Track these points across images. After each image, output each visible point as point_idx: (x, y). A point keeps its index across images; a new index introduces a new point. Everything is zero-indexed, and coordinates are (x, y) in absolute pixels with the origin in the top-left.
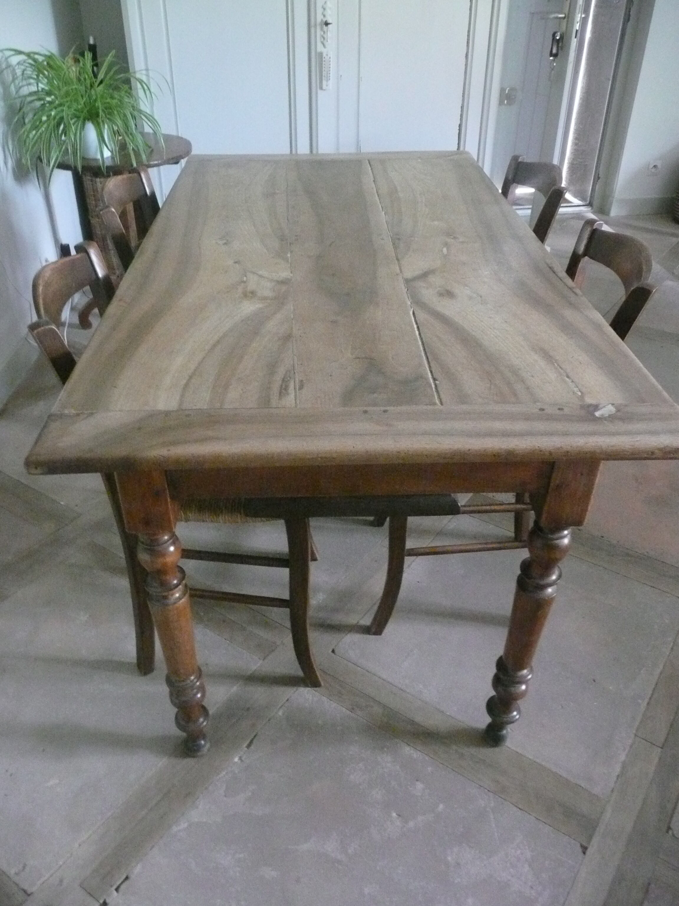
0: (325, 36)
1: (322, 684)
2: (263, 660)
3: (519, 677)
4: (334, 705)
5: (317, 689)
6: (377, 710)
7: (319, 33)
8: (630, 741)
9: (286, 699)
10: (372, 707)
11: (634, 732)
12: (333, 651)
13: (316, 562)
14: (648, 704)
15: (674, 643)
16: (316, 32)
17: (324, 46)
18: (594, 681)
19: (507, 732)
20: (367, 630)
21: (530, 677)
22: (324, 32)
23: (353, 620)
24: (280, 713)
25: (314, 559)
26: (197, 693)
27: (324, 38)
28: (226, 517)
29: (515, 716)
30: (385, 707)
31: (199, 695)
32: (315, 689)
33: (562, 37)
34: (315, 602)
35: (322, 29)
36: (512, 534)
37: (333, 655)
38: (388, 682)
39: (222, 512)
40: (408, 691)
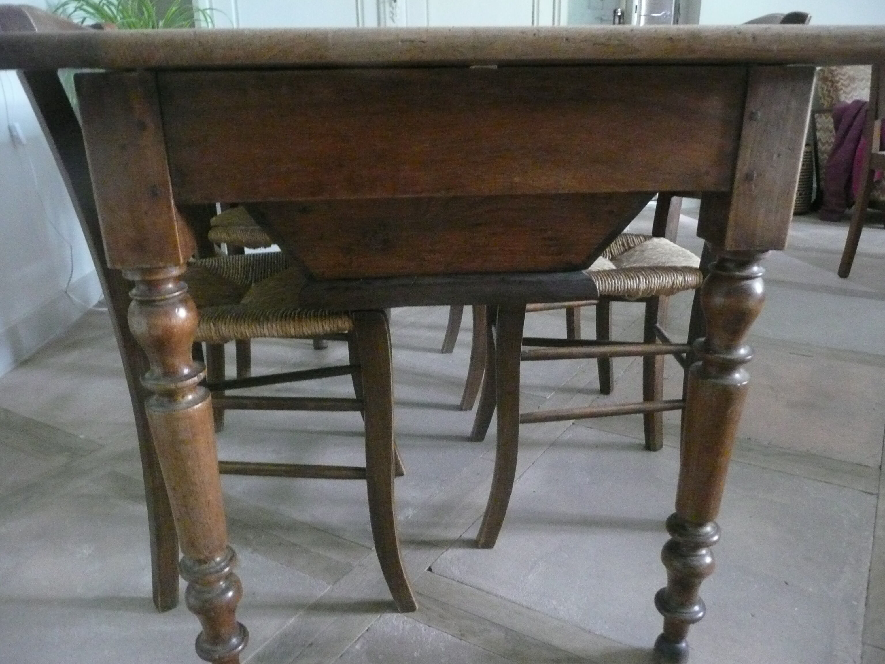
0: (394, 12)
1: (417, 607)
2: (333, 585)
3: (700, 536)
4: (434, 632)
5: (411, 614)
6: (497, 635)
7: (388, 9)
8: (859, 652)
9: (367, 629)
10: (490, 631)
11: (861, 639)
12: (430, 569)
13: (401, 478)
14: (866, 605)
15: (874, 537)
16: (385, 7)
17: (393, 20)
18: (787, 583)
19: (687, 646)
20: (474, 544)
21: (716, 538)
22: (393, 8)
23: (454, 534)
24: (358, 647)
25: (399, 474)
26: (227, 589)
27: (393, 14)
28: (274, 325)
29: (698, 612)
30: (507, 630)
31: (230, 594)
32: (407, 614)
33: (623, 13)
34: (402, 518)
35: (391, 5)
36: (643, 442)
37: (429, 572)
38: (510, 601)
39: (268, 320)
40: (537, 609)
